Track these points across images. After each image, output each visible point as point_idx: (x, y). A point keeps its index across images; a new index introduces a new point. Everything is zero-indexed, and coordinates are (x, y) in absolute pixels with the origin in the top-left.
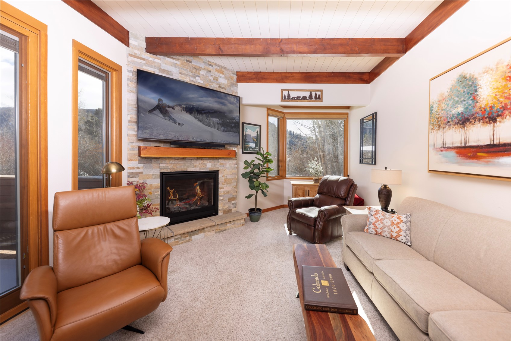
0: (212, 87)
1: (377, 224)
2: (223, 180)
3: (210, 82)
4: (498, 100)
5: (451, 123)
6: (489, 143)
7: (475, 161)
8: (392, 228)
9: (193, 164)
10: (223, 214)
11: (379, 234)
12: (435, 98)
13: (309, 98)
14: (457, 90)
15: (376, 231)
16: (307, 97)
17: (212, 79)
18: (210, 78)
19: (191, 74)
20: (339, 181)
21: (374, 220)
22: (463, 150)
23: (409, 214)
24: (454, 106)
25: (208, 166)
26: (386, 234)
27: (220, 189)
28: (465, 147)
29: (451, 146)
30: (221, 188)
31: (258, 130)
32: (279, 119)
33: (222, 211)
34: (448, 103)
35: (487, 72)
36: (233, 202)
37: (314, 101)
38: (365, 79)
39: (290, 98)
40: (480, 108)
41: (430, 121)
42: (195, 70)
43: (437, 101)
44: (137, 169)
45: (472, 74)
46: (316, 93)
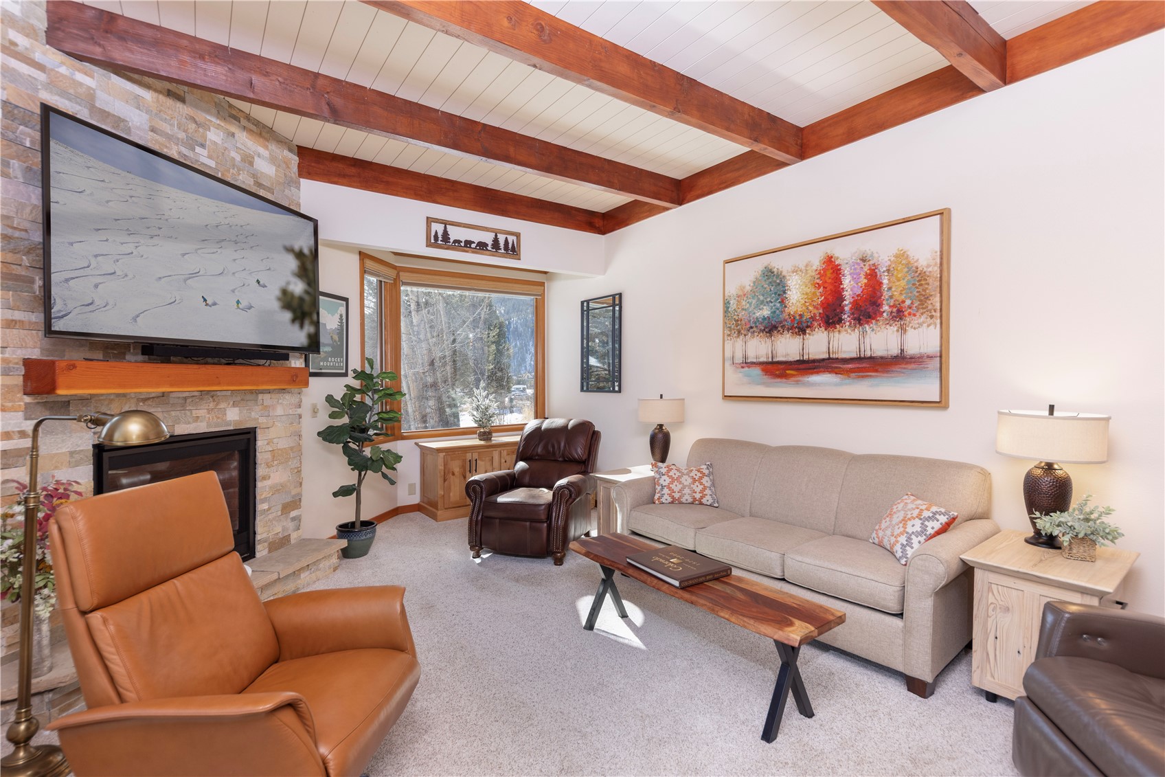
0: (239, 182)
1: (673, 486)
2: (268, 456)
3: (234, 166)
4: (808, 309)
5: (755, 329)
6: (799, 359)
7: (784, 380)
8: (694, 487)
9: (191, 414)
10: (270, 551)
11: (677, 502)
12: (732, 290)
13: (492, 248)
14: (762, 286)
15: (673, 497)
16: (487, 245)
17: (238, 158)
18: (233, 154)
19: (182, 135)
20: (569, 428)
21: (668, 480)
22: (770, 367)
23: (709, 463)
24: (758, 307)
25: (232, 417)
26: (687, 498)
27: (261, 481)
28: (773, 363)
29: (755, 360)
30: (264, 478)
31: (342, 310)
32: (381, 281)
33: (266, 544)
34: (750, 301)
35: (796, 272)
36: (293, 514)
37: (502, 256)
38: (597, 226)
39: (449, 242)
40: (789, 315)
41: (725, 323)
42: (194, 126)
43: (735, 295)
44: (21, 438)
45: (781, 270)
46: (506, 238)
